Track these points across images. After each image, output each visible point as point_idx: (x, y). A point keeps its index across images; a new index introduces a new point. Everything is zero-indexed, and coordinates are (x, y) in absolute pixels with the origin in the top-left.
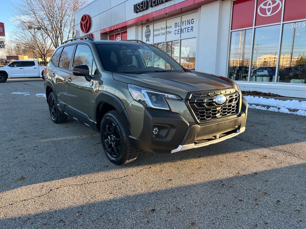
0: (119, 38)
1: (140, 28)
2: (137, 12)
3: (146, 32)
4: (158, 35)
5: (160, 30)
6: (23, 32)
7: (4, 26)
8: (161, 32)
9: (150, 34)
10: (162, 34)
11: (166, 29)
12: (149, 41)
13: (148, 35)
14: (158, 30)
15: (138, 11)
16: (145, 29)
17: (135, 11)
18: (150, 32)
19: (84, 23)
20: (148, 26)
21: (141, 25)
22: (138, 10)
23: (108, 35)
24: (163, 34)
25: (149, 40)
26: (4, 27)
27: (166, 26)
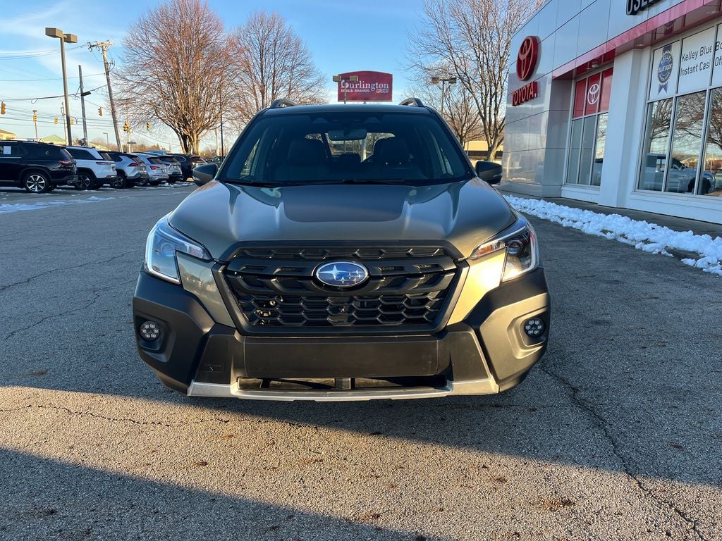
0: (596, 87)
1: (646, 54)
2: (634, 13)
3: (660, 66)
4: (691, 70)
5: (699, 55)
6: (427, 90)
7: (392, 79)
8: (699, 59)
9: (670, 70)
10: (702, 66)
11: (715, 50)
12: (666, 89)
13: (665, 72)
14: (694, 55)
15: (636, 9)
16: (659, 55)
17: (629, 10)
18: (671, 62)
19: (523, 57)
20: (668, 48)
21: (649, 47)
22: (637, 6)
23: (573, 81)
24: (706, 66)
25: (665, 87)
26: (392, 82)
27: (716, 43)
